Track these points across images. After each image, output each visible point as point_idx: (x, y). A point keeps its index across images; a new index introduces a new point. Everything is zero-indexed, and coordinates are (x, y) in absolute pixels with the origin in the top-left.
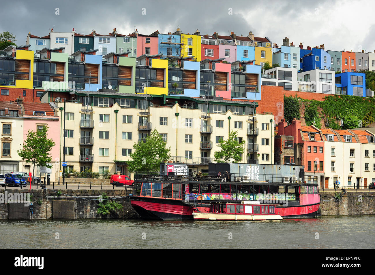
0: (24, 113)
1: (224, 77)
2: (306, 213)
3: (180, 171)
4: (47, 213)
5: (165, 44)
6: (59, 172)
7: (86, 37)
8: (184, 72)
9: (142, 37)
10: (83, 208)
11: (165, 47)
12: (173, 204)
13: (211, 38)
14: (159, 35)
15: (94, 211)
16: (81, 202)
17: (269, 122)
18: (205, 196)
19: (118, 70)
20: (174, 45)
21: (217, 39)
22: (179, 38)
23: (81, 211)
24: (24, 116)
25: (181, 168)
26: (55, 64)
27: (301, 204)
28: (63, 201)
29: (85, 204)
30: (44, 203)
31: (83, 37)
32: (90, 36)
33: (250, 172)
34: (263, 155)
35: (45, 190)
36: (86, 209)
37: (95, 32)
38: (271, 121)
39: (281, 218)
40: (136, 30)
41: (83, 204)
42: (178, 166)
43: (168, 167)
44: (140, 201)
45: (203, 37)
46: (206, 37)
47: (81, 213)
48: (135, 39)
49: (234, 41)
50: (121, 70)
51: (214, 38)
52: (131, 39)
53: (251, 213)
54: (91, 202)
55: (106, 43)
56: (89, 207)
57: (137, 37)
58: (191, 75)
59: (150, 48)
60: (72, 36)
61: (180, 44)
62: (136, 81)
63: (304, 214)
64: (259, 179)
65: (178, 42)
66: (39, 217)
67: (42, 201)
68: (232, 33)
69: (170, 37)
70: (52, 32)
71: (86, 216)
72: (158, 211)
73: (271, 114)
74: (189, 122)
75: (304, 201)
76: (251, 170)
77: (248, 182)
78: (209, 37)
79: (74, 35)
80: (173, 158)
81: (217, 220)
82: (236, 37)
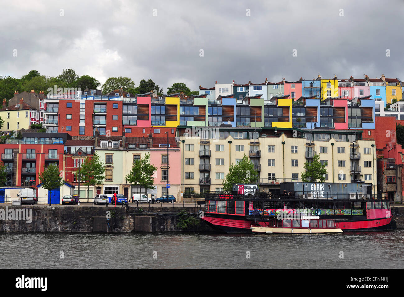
0: (151, 146)
1: (343, 111)
2: (374, 227)
3: (250, 190)
4: (130, 227)
5: (308, 88)
6: (180, 193)
7: (243, 86)
8: (307, 109)
9: (288, 84)
10: (164, 222)
11: (308, 90)
12: (237, 219)
13: (348, 81)
14: (302, 82)
15: (174, 225)
16: (162, 217)
17: (370, 146)
18: (269, 211)
19: (250, 110)
20: (315, 89)
21: (353, 82)
22: (319, 83)
23: (162, 226)
24: (151, 148)
25: (251, 188)
26: (198, 107)
27: (368, 218)
28: (145, 216)
29: (166, 219)
30: (126, 219)
31: (240, 86)
32: (246, 85)
33: (314, 190)
34: (366, 175)
35: (128, 207)
36: (167, 223)
37: (250, 82)
38: (373, 146)
39: (342, 231)
40: (284, 78)
41: (164, 219)
42: (248, 186)
43: (239, 186)
44: (207, 216)
45: (341, 81)
46: (343, 81)
47: (162, 227)
48: (283, 86)
49: (368, 83)
50: (253, 110)
51: (350, 81)
52: (279, 86)
53: (308, 227)
54: (171, 218)
55: (256, 90)
56: (169, 222)
57: (285, 84)
58: (313, 111)
59: (295, 92)
60: (232, 86)
61: (320, 88)
62: (265, 118)
63: (372, 227)
64: (324, 196)
65: (318, 86)
66: (122, 230)
67: (125, 217)
68: (366, 76)
69: (312, 82)
70: (216, 84)
71: (167, 230)
72: (223, 225)
73: (373, 140)
74: (295, 149)
75: (371, 216)
76: (316, 188)
77: (311, 198)
78: (346, 81)
79: (233, 85)
80: (279, 180)
81: (273, 233)
82: (370, 79)
